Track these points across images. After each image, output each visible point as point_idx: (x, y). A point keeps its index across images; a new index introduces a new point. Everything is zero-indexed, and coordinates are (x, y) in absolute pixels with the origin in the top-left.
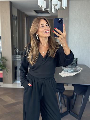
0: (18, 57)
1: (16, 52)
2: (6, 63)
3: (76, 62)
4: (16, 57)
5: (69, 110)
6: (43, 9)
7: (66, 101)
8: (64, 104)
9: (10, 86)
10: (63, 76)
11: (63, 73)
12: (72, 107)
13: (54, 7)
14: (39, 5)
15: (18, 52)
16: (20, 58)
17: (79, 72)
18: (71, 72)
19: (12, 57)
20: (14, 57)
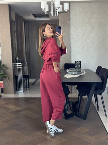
0: (18, 65)
1: (16, 59)
2: (6, 71)
3: (80, 65)
5: (74, 113)
6: (46, 12)
7: (71, 107)
8: (70, 108)
9: (12, 96)
10: (67, 77)
12: (77, 111)
13: (56, 11)
15: (18, 59)
16: (21, 66)
17: (83, 74)
18: (76, 74)
20: (14, 65)
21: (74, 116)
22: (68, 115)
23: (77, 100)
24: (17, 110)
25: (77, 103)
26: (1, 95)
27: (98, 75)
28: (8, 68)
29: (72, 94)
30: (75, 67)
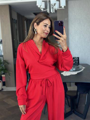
3: (78, 61)
5: (73, 110)
6: (42, 9)
7: (70, 102)
8: (68, 104)
10: (65, 75)
11: (65, 73)
13: (52, 7)
14: (37, 6)
17: (82, 70)
18: (74, 71)
26: (3, 88)
28: (10, 63)
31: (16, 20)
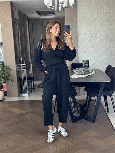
0: (23, 66)
1: (20, 60)
3: (88, 64)
4: (21, 66)
5: (82, 115)
6: (50, 8)
7: (79, 109)
8: (77, 111)
9: (17, 99)
10: (74, 78)
12: (85, 113)
13: (60, 5)
14: (45, 4)
15: (23, 60)
16: (25, 67)
17: (92, 74)
18: (83, 74)
19: (16, 66)
20: (18, 66)
21: (82, 119)
22: (76, 118)
23: (85, 102)
24: (21, 113)
25: (85, 105)
26: (4, 98)
27: (107, 74)
28: (12, 69)
29: (80, 96)
30: (82, 67)
31: (18, 19)
